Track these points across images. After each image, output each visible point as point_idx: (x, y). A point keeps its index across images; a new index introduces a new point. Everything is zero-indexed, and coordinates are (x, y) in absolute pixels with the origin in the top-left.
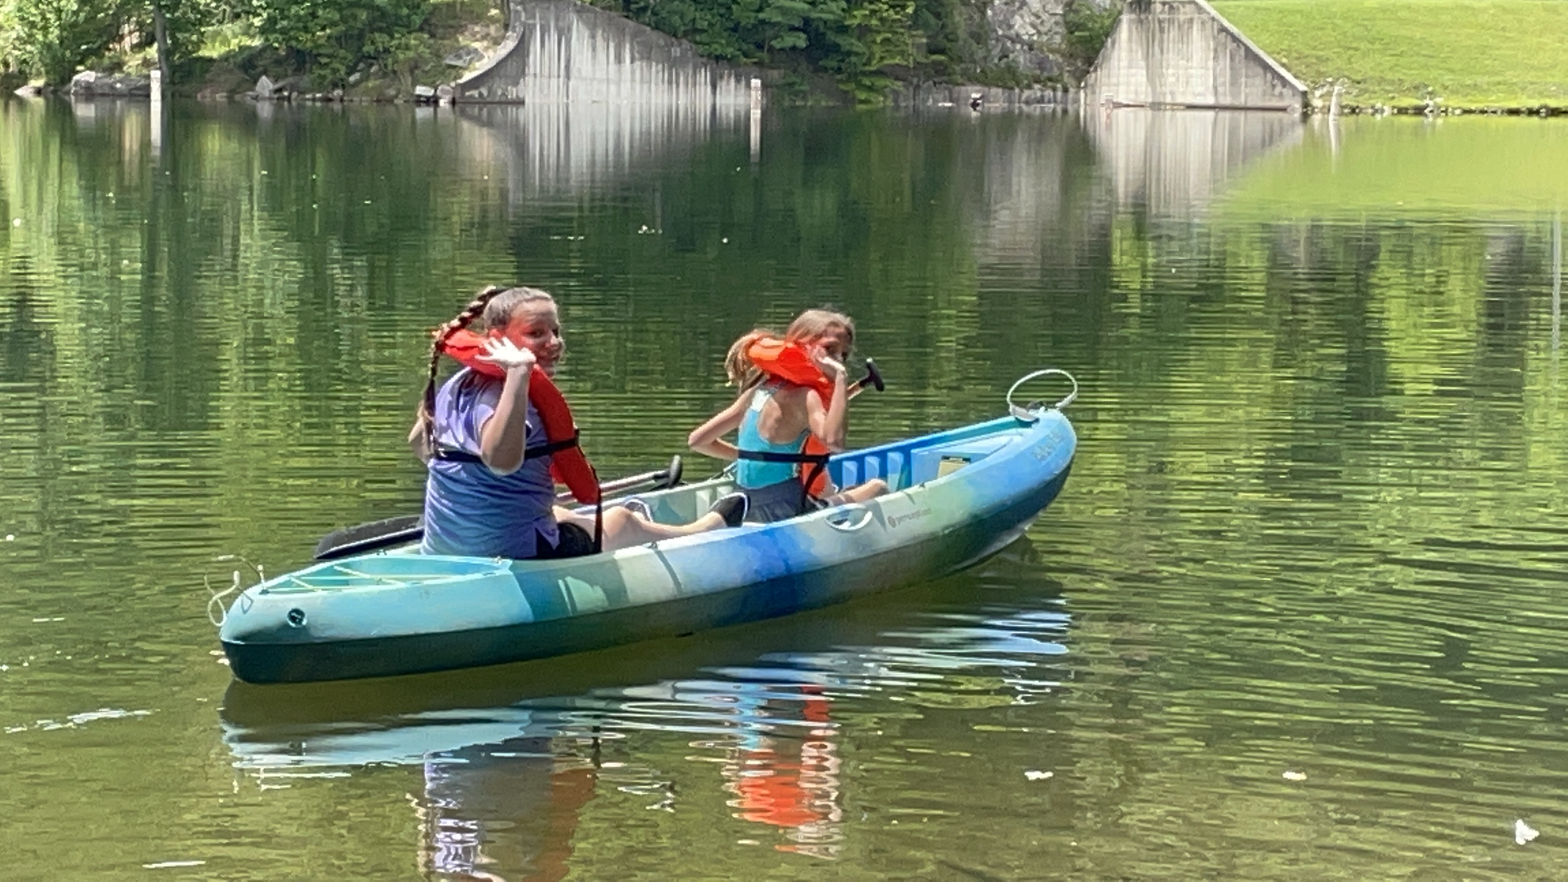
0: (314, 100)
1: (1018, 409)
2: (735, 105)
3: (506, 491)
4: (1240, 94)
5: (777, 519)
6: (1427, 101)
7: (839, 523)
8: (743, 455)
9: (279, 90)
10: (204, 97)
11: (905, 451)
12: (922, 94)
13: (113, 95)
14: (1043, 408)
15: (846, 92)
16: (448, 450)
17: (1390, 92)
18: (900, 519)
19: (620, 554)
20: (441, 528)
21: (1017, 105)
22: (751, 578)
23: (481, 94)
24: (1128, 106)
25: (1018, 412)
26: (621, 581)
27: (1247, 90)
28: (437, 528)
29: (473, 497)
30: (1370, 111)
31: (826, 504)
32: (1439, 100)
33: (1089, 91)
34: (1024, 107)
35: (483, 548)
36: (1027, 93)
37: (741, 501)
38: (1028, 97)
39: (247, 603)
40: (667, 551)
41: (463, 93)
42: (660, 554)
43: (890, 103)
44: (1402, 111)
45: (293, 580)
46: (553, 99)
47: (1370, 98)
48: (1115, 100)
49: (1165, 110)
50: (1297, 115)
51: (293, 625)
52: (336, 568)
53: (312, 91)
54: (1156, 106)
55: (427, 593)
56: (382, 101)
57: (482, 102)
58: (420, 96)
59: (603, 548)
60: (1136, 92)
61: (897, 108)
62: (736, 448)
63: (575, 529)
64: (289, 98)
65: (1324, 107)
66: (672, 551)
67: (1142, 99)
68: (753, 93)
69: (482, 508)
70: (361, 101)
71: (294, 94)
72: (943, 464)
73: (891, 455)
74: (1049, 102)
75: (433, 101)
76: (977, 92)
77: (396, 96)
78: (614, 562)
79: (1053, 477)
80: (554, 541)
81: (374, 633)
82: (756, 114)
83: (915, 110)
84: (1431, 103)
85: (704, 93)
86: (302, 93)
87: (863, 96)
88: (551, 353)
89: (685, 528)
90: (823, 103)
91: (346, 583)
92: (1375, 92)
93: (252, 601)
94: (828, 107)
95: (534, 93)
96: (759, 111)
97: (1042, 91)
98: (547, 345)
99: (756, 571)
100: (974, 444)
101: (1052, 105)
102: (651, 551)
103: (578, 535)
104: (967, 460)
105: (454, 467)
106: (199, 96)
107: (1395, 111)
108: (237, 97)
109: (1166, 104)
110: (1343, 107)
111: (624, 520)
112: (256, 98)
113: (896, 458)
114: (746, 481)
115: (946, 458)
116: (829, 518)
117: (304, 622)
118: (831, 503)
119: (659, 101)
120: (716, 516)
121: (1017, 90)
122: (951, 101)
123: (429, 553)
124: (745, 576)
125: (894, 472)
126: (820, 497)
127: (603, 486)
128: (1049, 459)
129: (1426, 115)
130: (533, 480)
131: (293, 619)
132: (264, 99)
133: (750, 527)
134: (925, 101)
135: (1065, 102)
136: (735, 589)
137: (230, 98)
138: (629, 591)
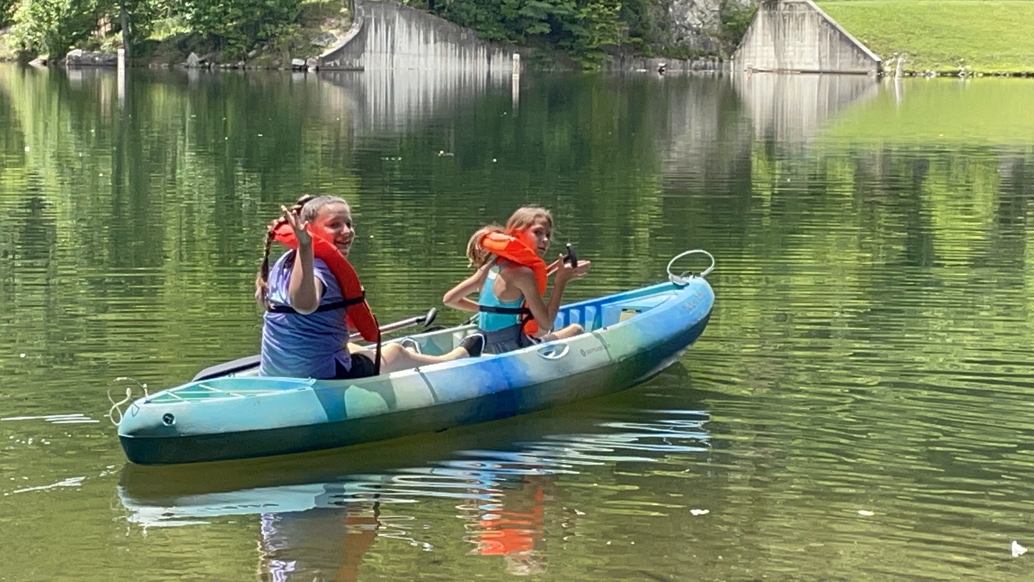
0: (225, 68)
1: (675, 277)
2: (503, 71)
3: (316, 333)
4: (836, 63)
5: (506, 351)
6: (960, 68)
7: (547, 354)
8: (482, 309)
9: (202, 62)
10: (153, 66)
11: (597, 305)
12: (626, 64)
13: (93, 64)
14: (691, 277)
15: (576, 63)
16: (278, 305)
17: (934, 62)
18: (590, 351)
19: (394, 375)
20: (272, 359)
21: (689, 71)
22: (485, 391)
23: (335, 64)
24: (762, 71)
25: (674, 279)
26: (393, 394)
27: (841, 61)
28: (269, 358)
29: (293, 337)
30: (922, 74)
31: (539, 341)
32: (968, 67)
33: (736, 62)
34: (694, 73)
35: (300, 372)
36: (695, 63)
37: (480, 339)
38: (696, 66)
39: (136, 410)
40: (427, 373)
41: (323, 62)
42: (422, 375)
43: (605, 69)
44: (943, 74)
45: (170, 393)
46: (383, 68)
47: (922, 66)
48: (754, 67)
49: (787, 73)
50: (874, 77)
51: (166, 424)
52: (200, 385)
53: (224, 62)
54: (781, 71)
55: (259, 402)
56: (271, 69)
57: (336, 69)
58: (295, 65)
59: (381, 372)
60: (768, 63)
61: (609, 73)
62: (478, 304)
63: (363, 358)
64: (209, 67)
65: (892, 72)
66: (429, 373)
67: (771, 67)
68: (514, 63)
69: (299, 344)
70: (257, 69)
71: (213, 64)
72: (623, 314)
73: (588, 308)
74: (710, 69)
75: (304, 69)
76: (663, 62)
77: (280, 66)
78: (389, 381)
79: (695, 323)
80: (348, 366)
81: (222, 430)
82: (516, 77)
83: (622, 74)
84: (963, 69)
85: (482, 63)
86: (218, 63)
87: (587, 65)
88: (345, 238)
89: (441, 357)
90: (561, 70)
91: (207, 396)
92: (926, 63)
93: (139, 408)
94: (564, 73)
95: (370, 63)
96: (518, 75)
97: (705, 61)
98: (342, 233)
99: (488, 387)
100: (645, 300)
101: (712, 71)
102: (417, 373)
103: (365, 361)
104: (639, 311)
105: (280, 316)
106: (150, 65)
107: (939, 74)
108: (175, 66)
109: (787, 70)
110: (904, 72)
111: (397, 351)
112: (187, 67)
113: (591, 310)
114: (485, 326)
115: (625, 310)
116: (539, 351)
117: (174, 423)
118: (543, 340)
119: (453, 69)
120: (462, 349)
121: (689, 61)
122: (645, 68)
123: (263, 375)
124: (480, 390)
125: (590, 320)
126: (535, 336)
127: (381, 328)
128: (694, 310)
129: (959, 77)
130: (334, 325)
131: (166, 420)
132: (192, 67)
133: (485, 357)
134: (628, 68)
135: (720, 68)
136: (472, 399)
137: (171, 66)
138: (398, 400)
